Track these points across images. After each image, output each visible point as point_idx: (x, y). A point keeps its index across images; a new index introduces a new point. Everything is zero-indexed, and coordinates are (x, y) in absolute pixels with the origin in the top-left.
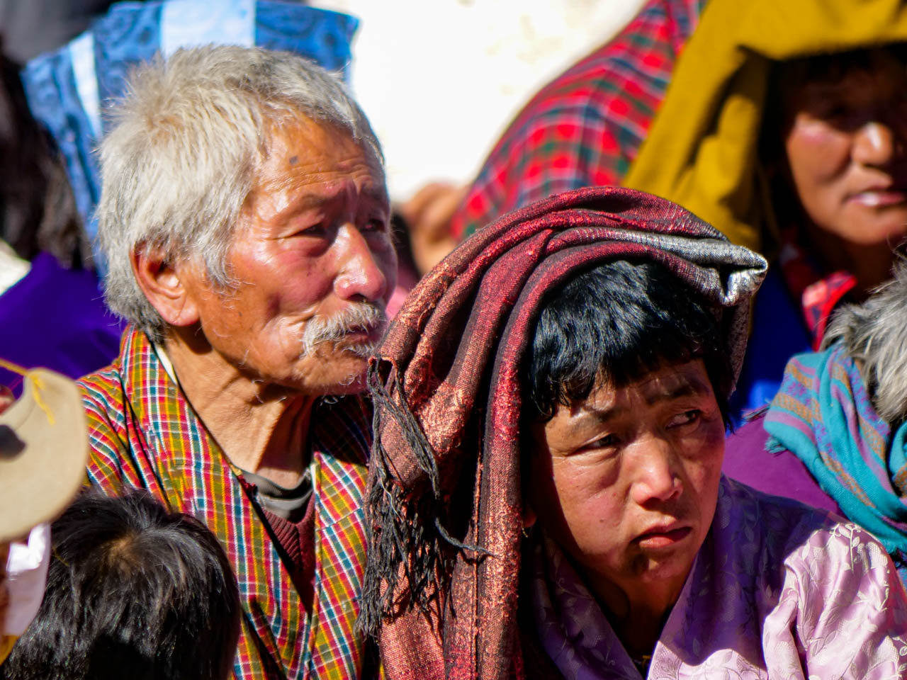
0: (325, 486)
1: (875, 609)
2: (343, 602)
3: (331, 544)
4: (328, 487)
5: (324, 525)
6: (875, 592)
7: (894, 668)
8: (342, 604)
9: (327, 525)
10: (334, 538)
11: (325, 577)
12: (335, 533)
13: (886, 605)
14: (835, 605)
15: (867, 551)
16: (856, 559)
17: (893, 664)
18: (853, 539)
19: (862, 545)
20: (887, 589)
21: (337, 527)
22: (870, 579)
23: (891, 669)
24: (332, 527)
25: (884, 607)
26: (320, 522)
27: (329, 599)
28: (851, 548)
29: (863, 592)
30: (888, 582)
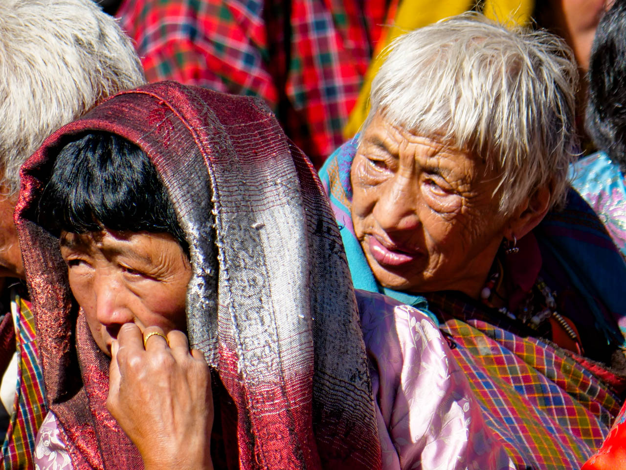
0: (23, 312)
1: (441, 377)
2: (35, 406)
3: (29, 357)
4: (25, 312)
5: (23, 342)
6: (436, 361)
7: (461, 423)
8: (34, 407)
9: (26, 342)
10: (30, 353)
11: (24, 384)
12: (32, 349)
13: (449, 373)
14: (408, 378)
15: (423, 327)
16: (416, 338)
17: (460, 420)
18: (410, 319)
19: (418, 323)
20: (446, 359)
21: (33, 344)
22: (430, 351)
23: (459, 424)
24: (29, 344)
25: (448, 376)
26: (20, 339)
27: (25, 402)
28: (411, 329)
29: (427, 363)
30: (445, 354)
